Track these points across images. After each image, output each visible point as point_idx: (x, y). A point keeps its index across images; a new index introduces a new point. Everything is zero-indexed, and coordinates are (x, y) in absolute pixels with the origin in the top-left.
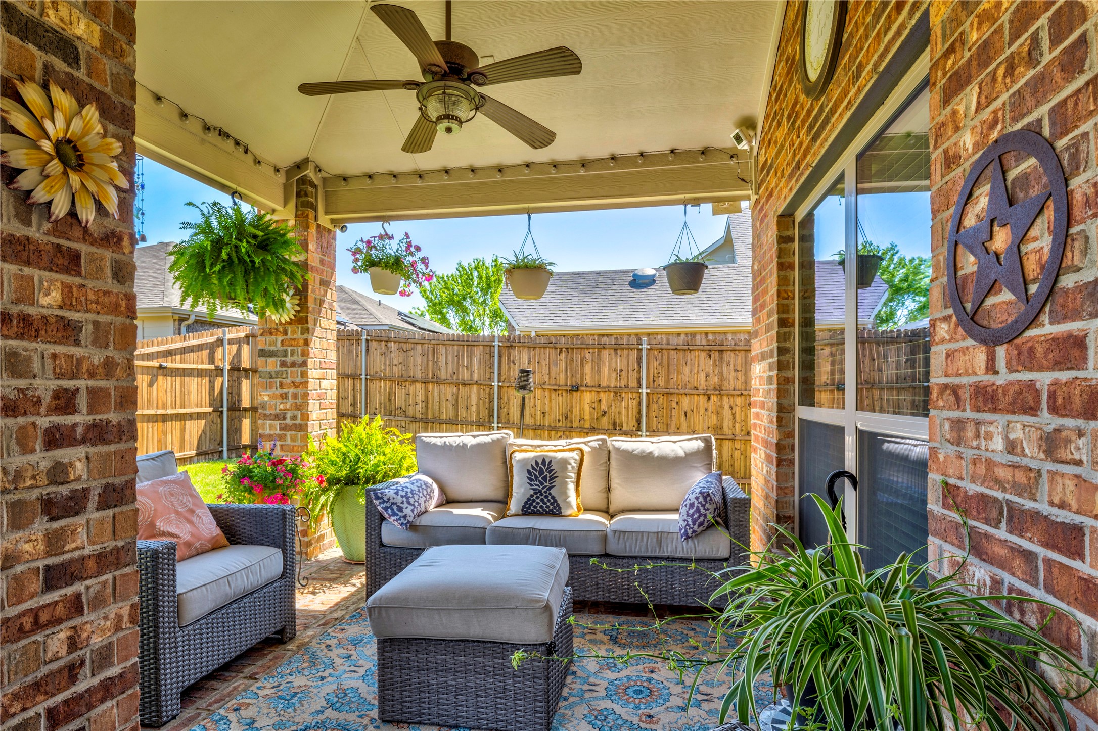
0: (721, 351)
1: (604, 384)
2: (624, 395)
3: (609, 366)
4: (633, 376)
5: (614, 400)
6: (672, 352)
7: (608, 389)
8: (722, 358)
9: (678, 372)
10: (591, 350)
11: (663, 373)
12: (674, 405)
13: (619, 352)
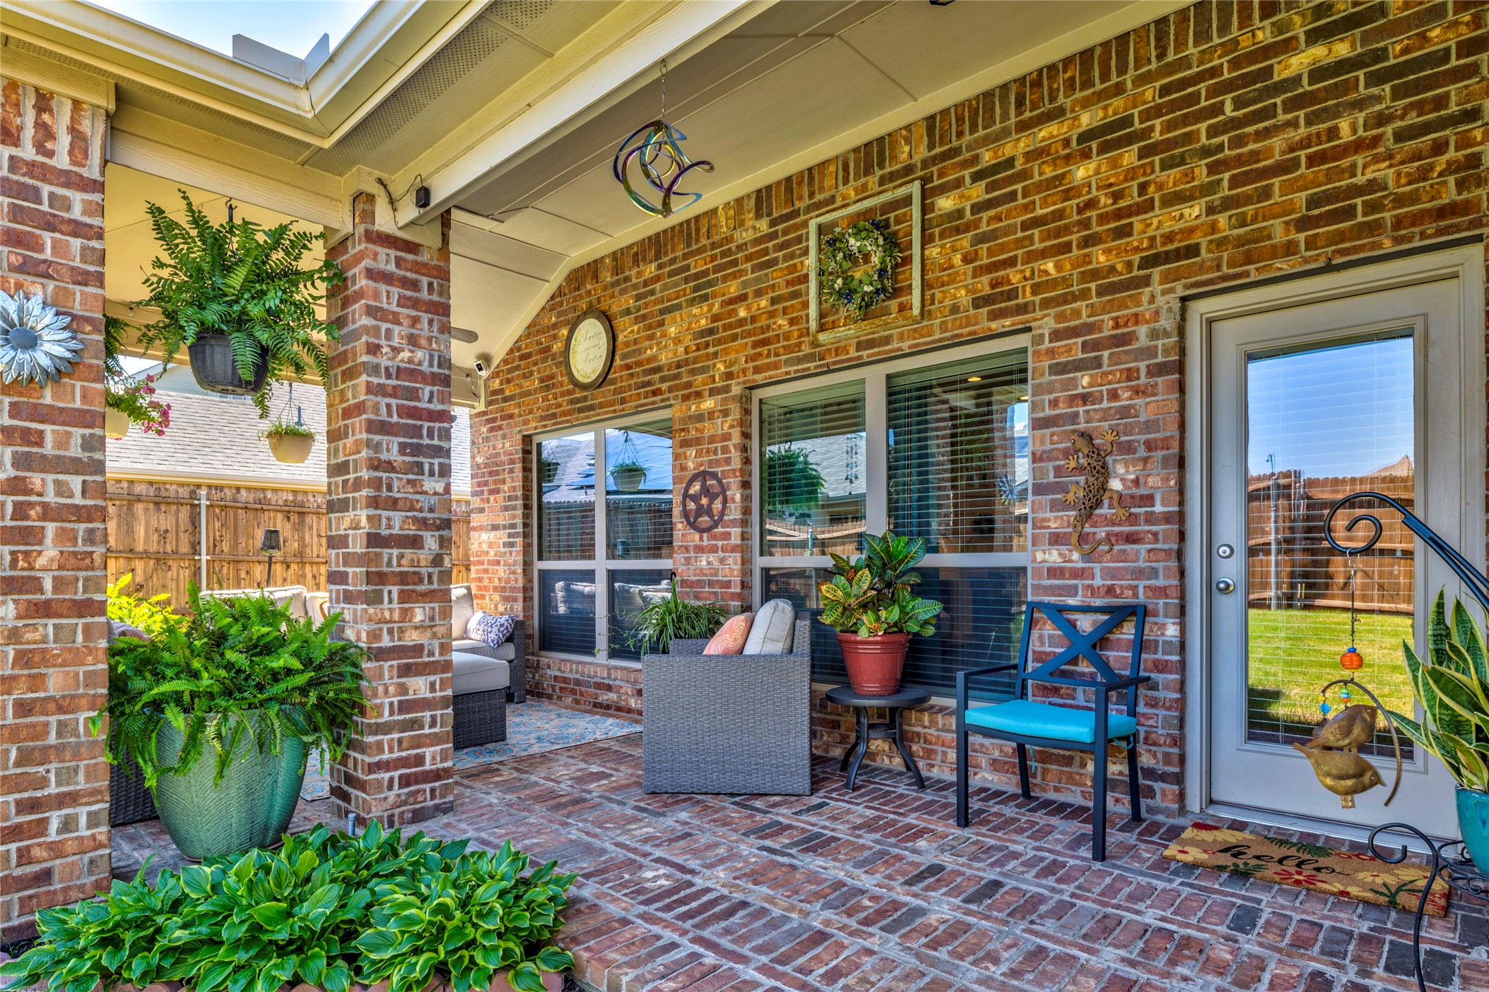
0: (302, 514)
1: (140, 547)
2: (170, 563)
3: (147, 526)
4: (185, 539)
5: (156, 569)
6: (240, 511)
7: (145, 555)
8: (303, 521)
9: (248, 536)
10: (117, 503)
11: (228, 536)
12: (243, 575)
13: (163, 508)
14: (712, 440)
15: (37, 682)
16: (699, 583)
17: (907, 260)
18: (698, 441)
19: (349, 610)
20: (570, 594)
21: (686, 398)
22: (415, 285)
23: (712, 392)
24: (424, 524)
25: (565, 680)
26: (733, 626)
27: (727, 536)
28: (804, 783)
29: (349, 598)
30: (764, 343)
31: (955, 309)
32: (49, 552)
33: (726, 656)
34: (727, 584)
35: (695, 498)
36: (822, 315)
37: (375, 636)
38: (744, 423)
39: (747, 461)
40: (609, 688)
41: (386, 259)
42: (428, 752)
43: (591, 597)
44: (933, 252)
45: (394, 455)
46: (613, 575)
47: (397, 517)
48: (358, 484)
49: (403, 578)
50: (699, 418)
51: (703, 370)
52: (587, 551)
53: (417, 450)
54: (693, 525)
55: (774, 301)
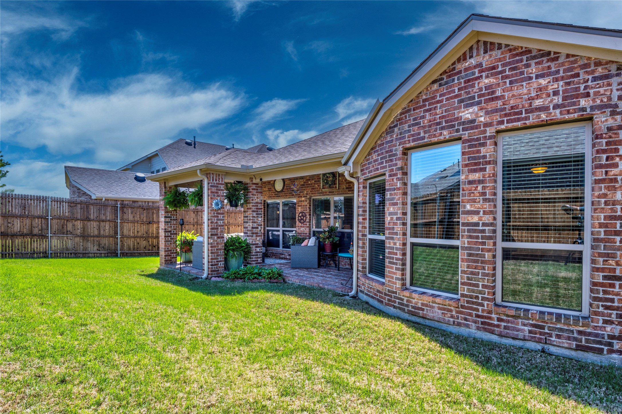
14: (304, 206)
15: (218, 246)
16: (301, 233)
17: (336, 179)
18: (301, 206)
19: (248, 238)
20: (273, 235)
21: (299, 197)
22: (258, 190)
23: (304, 197)
24: (259, 225)
25: (273, 253)
26: (306, 241)
27: (306, 224)
28: (317, 266)
29: (248, 236)
30: (313, 189)
31: (343, 189)
32: (219, 230)
33: (305, 246)
34: (306, 234)
35: (300, 217)
36: (323, 186)
37: (252, 242)
38: (310, 203)
39: (310, 210)
40: (283, 254)
41: (254, 187)
42: (259, 259)
43: (279, 235)
44: (340, 178)
45: (255, 215)
46: (283, 231)
47: (255, 224)
48: (250, 220)
49: (256, 233)
50: (301, 201)
51: (302, 192)
52: (278, 226)
53: (258, 214)
54: (300, 222)
55: (315, 181)
